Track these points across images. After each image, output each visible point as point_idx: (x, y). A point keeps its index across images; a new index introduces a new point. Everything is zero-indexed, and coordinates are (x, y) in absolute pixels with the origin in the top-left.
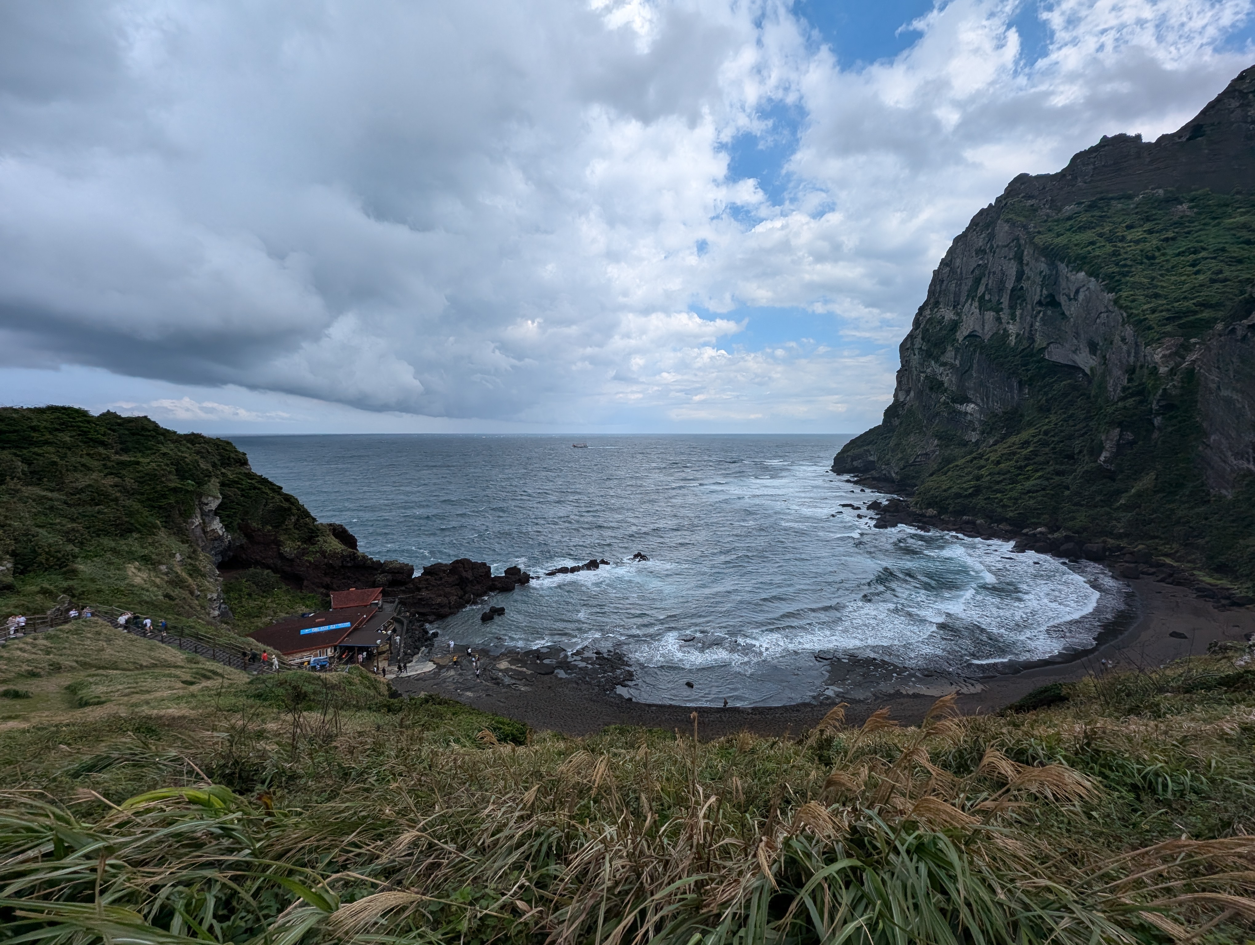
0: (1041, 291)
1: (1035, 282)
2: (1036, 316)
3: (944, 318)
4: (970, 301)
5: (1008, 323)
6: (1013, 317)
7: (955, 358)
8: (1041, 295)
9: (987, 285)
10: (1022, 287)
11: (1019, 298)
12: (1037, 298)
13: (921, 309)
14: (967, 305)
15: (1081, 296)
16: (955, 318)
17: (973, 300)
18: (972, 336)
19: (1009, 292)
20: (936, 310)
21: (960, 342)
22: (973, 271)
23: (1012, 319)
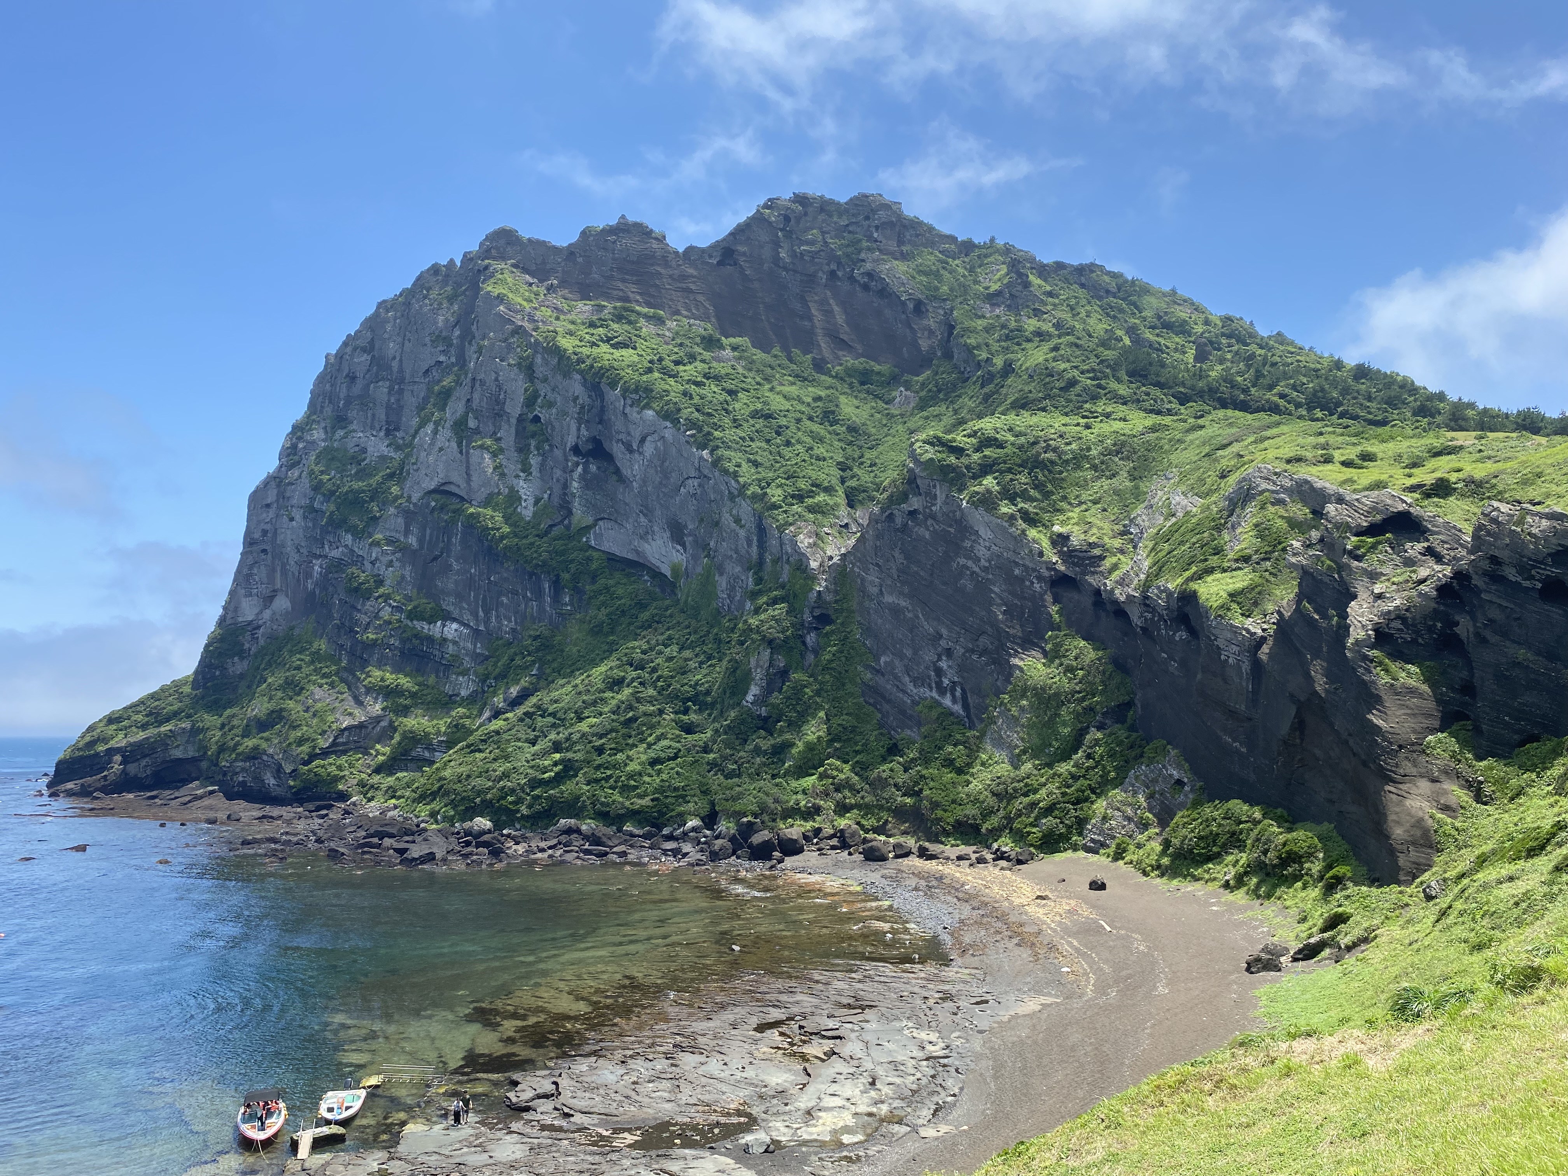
0: (579, 430)
1: (566, 414)
2: (572, 471)
3: (364, 450)
4: (431, 425)
5: (517, 476)
6: (526, 469)
7: (407, 532)
8: (578, 437)
9: (468, 401)
10: (537, 419)
11: (533, 436)
12: (571, 441)
13: (300, 428)
14: (424, 433)
15: (649, 448)
17: (437, 424)
18: (442, 492)
19: (514, 421)
20: (341, 433)
21: (414, 500)
22: (427, 371)
23: (523, 471)
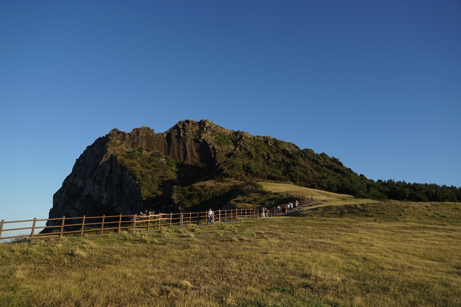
0: (117, 180)
1: (115, 176)
2: (114, 191)
3: (78, 184)
4: (90, 178)
5: (104, 192)
7: (80, 206)
8: (117, 183)
9: (98, 172)
10: (111, 177)
11: (109, 182)
12: (115, 183)
13: (68, 177)
14: (89, 180)
15: (130, 186)
16: (82, 185)
17: (91, 178)
18: (89, 196)
19: (106, 178)
20: (75, 179)
21: (83, 198)
22: (93, 164)
23: (105, 191)
